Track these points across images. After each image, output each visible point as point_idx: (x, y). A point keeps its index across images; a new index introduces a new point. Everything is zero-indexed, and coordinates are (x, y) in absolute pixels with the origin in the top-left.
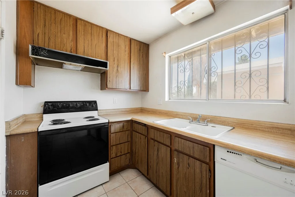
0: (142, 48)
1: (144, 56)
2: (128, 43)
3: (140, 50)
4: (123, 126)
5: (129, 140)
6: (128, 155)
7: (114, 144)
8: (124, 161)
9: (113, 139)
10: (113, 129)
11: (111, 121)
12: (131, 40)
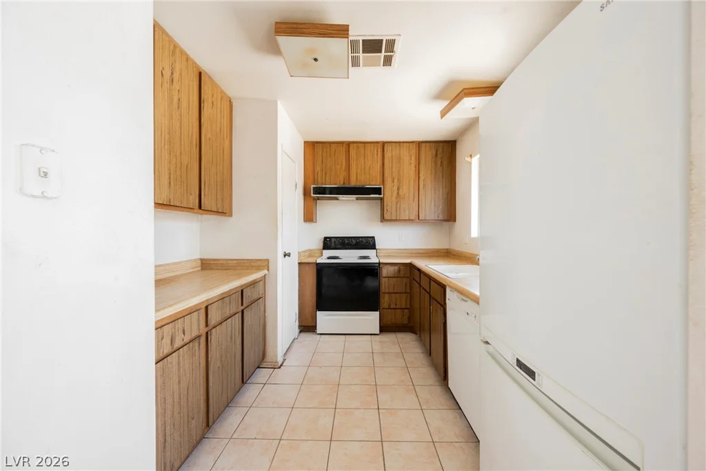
0: (440, 152)
1: (445, 163)
2: (414, 151)
3: (436, 155)
4: (399, 271)
5: (408, 291)
6: (406, 311)
7: (387, 291)
8: (401, 318)
9: (385, 285)
10: (385, 272)
11: (381, 261)
12: (419, 144)
